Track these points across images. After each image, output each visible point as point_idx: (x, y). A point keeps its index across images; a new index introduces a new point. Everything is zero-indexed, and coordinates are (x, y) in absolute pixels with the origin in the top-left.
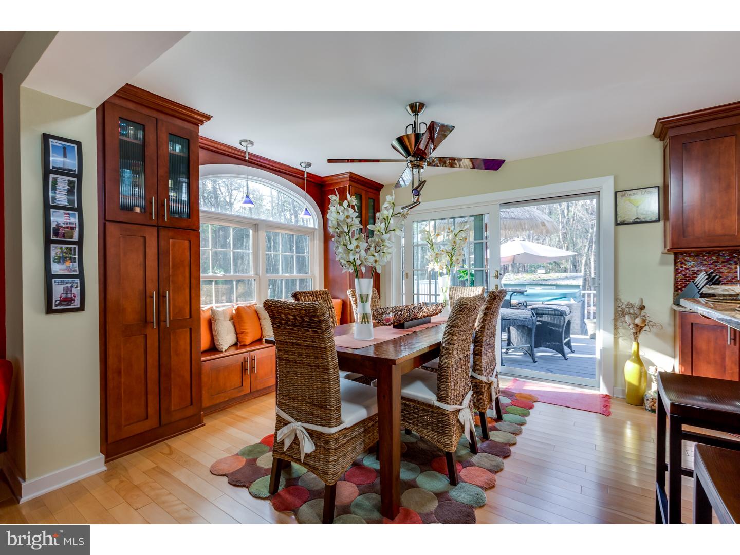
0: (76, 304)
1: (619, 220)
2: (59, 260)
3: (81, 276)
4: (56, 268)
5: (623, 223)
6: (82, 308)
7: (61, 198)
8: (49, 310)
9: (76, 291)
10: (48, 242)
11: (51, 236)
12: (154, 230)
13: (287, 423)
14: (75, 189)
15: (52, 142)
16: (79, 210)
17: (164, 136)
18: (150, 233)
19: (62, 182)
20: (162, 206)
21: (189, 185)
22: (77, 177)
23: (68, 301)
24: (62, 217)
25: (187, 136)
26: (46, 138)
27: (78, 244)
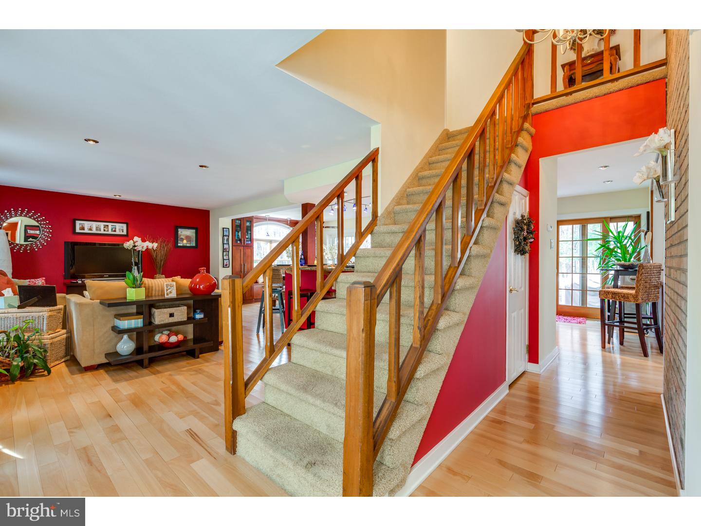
0: (228, 266)
2: (225, 255)
3: (229, 259)
4: (225, 258)
6: (229, 267)
7: (225, 242)
8: (224, 267)
9: (228, 263)
10: (223, 252)
11: (224, 250)
14: (228, 240)
15: (224, 229)
16: (228, 244)
17: (245, 221)
18: (242, 248)
19: (226, 238)
20: (244, 240)
21: (251, 233)
22: (229, 236)
23: (226, 265)
24: (226, 246)
25: (250, 220)
26: (223, 228)
27: (229, 252)
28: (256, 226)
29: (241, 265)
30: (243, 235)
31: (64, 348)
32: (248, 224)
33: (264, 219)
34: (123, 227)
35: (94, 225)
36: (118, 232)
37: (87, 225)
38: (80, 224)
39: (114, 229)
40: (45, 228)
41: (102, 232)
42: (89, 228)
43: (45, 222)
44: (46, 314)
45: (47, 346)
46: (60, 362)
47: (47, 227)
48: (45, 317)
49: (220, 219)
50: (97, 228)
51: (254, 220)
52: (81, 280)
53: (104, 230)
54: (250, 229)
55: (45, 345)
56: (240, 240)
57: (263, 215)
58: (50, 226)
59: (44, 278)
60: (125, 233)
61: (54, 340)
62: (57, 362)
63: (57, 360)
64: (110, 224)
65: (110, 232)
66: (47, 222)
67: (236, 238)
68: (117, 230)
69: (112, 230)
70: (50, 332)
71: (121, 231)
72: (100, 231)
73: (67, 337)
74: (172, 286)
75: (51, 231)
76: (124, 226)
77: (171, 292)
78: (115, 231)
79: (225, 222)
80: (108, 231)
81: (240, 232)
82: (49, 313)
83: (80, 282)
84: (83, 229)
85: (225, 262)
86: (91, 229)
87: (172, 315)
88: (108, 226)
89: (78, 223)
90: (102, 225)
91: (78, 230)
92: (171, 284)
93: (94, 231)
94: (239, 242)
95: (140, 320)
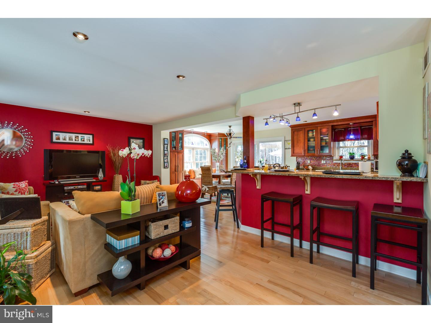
0: (167, 167)
1: (285, 148)
2: (166, 159)
3: (168, 162)
4: (165, 161)
5: (286, 149)
6: (168, 168)
7: (166, 149)
8: (164, 168)
9: (167, 165)
10: (164, 156)
11: (165, 155)
12: (177, 153)
13: (203, 187)
16: (168, 150)
17: (178, 133)
18: (176, 153)
19: (166, 146)
20: (178, 148)
21: (182, 143)
22: (168, 145)
23: (166, 166)
24: (166, 152)
25: (182, 132)
26: (164, 139)
27: (168, 156)
28: (186, 137)
29: (175, 166)
30: (177, 144)
31: (49, 262)
32: (180, 136)
33: (190, 132)
34: (90, 138)
35: (68, 135)
36: (86, 142)
37: (62, 135)
38: (56, 135)
39: (83, 139)
40: (28, 138)
41: (74, 141)
42: (63, 138)
43: (27, 134)
44: (30, 230)
45: (31, 267)
46: (45, 279)
47: (29, 137)
48: (29, 233)
49: (162, 131)
50: (70, 139)
51: (185, 133)
52: (58, 181)
53: (75, 140)
54: (182, 139)
55: (29, 265)
56: (175, 148)
57: (189, 129)
58: (32, 137)
59: (27, 181)
60: (91, 142)
61: (38, 258)
62: (43, 280)
63: (43, 278)
64: (80, 136)
65: (80, 142)
66: (30, 133)
67: (172, 146)
68: (85, 140)
69: (81, 140)
70: (34, 249)
71: (88, 141)
72: (72, 140)
73: (52, 250)
74: (164, 195)
75: (33, 140)
76: (91, 136)
77: (163, 202)
78: (84, 141)
79: (165, 134)
80: (78, 141)
81: (175, 142)
82: (34, 228)
83: (57, 182)
84: (59, 139)
85: (165, 164)
86: (65, 139)
87: (166, 227)
88: (78, 136)
89: (54, 134)
90: (73, 136)
91: (54, 140)
92: (162, 193)
93: (67, 141)
94: (174, 149)
95: (137, 237)
